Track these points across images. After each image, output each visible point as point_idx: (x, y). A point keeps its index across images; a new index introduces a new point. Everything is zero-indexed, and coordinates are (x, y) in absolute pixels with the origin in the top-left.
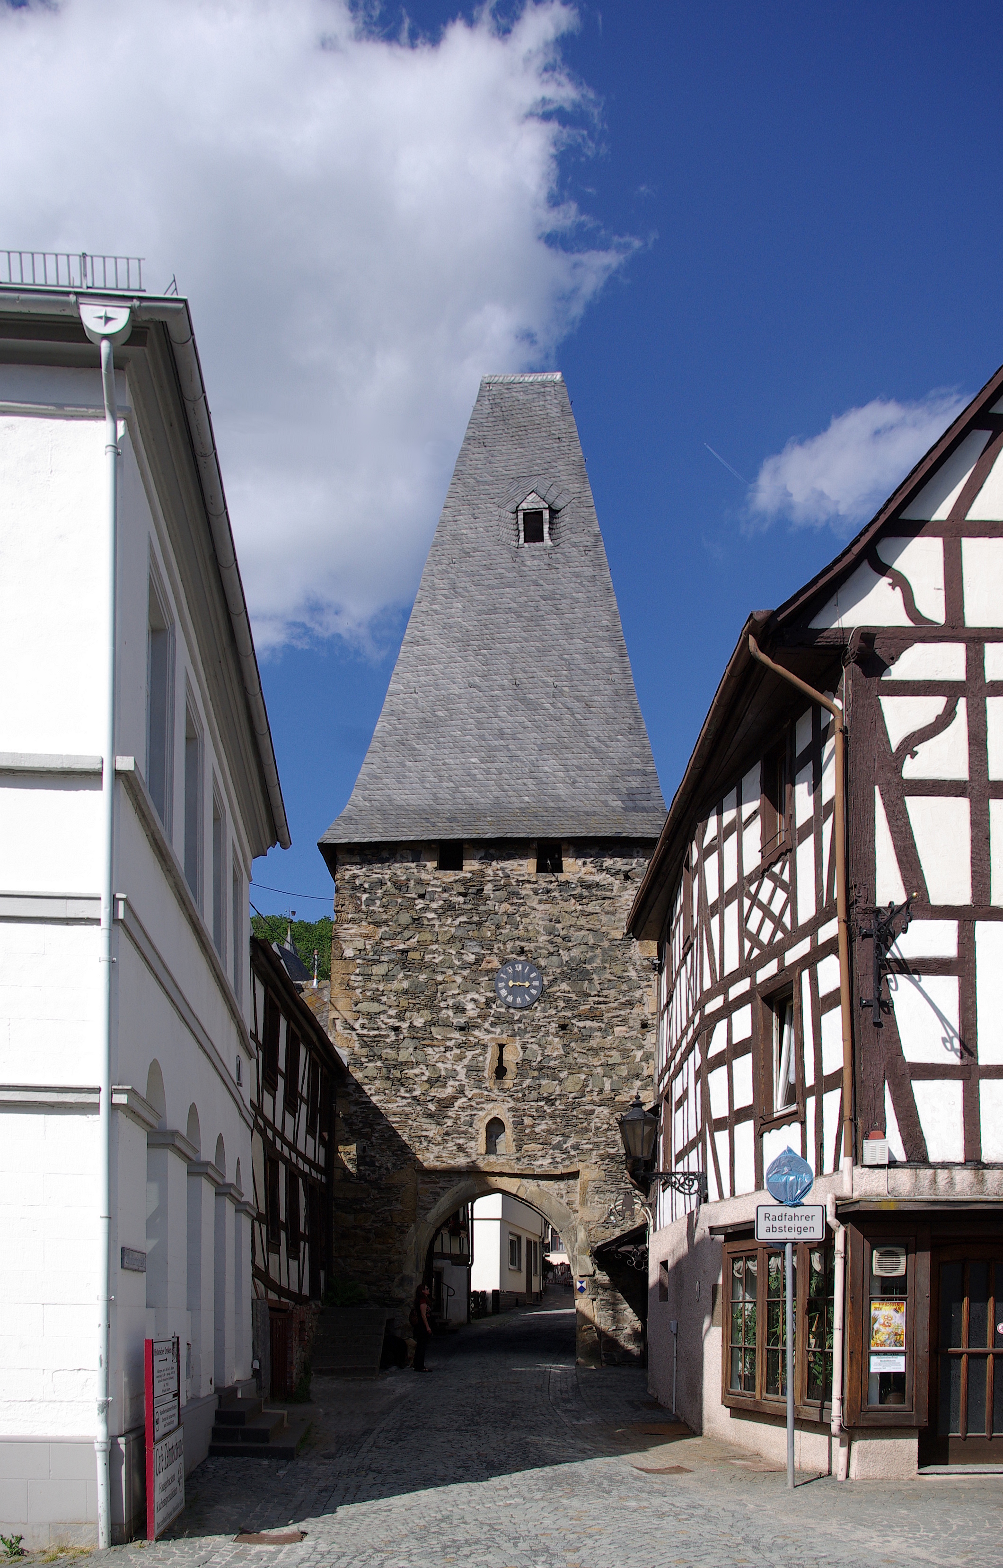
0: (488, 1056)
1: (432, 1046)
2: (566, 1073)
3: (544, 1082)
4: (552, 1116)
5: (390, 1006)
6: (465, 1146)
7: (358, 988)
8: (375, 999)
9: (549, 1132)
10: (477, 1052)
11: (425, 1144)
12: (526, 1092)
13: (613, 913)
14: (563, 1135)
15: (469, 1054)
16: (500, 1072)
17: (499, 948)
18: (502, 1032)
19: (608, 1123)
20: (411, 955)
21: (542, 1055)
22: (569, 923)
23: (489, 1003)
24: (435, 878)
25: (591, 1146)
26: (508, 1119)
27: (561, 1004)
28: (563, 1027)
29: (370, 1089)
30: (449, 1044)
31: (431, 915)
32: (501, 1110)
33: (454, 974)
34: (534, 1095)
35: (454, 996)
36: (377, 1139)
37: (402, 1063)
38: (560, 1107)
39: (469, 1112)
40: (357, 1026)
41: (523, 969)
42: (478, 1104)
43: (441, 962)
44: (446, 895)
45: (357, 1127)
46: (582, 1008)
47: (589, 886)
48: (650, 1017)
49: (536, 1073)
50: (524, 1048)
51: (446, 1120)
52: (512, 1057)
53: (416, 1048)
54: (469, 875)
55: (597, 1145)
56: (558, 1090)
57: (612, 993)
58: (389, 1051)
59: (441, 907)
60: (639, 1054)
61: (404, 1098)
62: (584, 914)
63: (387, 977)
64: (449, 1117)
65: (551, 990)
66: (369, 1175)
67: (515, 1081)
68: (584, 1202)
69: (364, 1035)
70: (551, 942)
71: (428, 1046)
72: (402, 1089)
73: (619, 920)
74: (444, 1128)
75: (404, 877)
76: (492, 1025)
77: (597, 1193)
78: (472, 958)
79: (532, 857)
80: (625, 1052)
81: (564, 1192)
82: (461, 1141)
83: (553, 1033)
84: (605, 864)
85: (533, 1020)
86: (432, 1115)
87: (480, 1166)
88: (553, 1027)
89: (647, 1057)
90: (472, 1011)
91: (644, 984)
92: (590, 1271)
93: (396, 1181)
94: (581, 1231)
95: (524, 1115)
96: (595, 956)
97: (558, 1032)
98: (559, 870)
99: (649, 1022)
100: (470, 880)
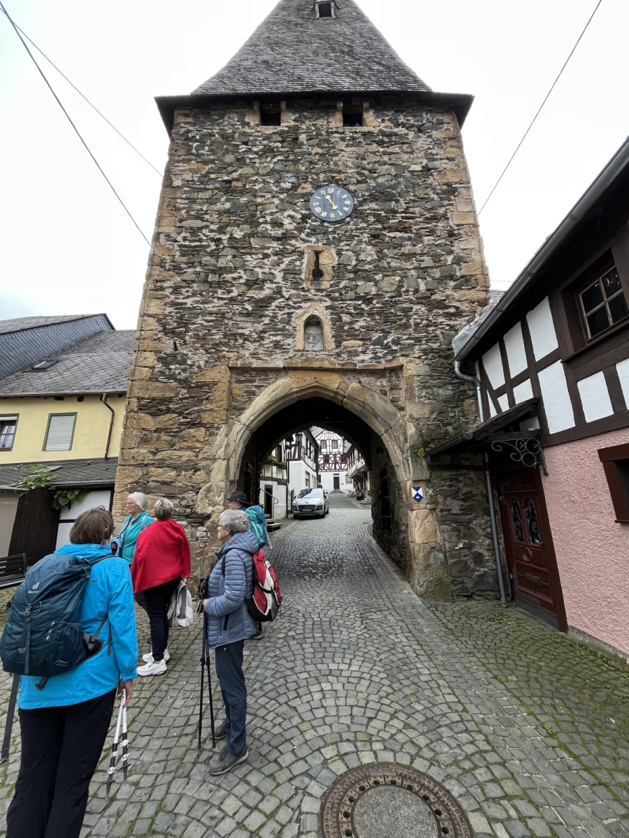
0: (305, 260)
1: (250, 254)
2: (381, 275)
3: (360, 283)
4: (370, 314)
5: (212, 223)
6: (282, 343)
7: (184, 208)
8: (199, 217)
9: (369, 329)
10: (294, 258)
11: (241, 341)
12: (343, 292)
13: (412, 153)
14: (383, 331)
15: (286, 260)
16: (317, 274)
17: (312, 178)
18: (318, 241)
19: (427, 319)
20: (234, 184)
21: (357, 260)
22: (373, 160)
23: (305, 218)
24: (256, 131)
25: (412, 341)
26: (325, 317)
27: (372, 219)
28: (374, 236)
29: (187, 291)
30: (266, 251)
31: (251, 156)
32: (320, 310)
33: (273, 197)
34: (351, 294)
35: (272, 214)
36: (191, 338)
37: (221, 268)
38: (378, 305)
39: (286, 311)
40: (179, 238)
41: (336, 192)
42: (295, 303)
43: (261, 189)
44: (265, 142)
45: (171, 327)
46: (391, 221)
47: (389, 135)
48: (456, 228)
49: (352, 276)
50: (339, 254)
51: (263, 319)
52: (328, 260)
53: (234, 256)
54: (286, 129)
55: (418, 340)
56: (374, 291)
57: (417, 210)
58: (208, 258)
59: (260, 150)
60: (450, 259)
61: (222, 299)
62: (384, 153)
63: (211, 201)
64: (268, 316)
65: (361, 208)
66: (179, 374)
67: (332, 282)
68: (411, 398)
69: (185, 246)
70: (358, 173)
71: (247, 254)
72: (220, 291)
73: (417, 158)
74: (260, 327)
75: (230, 131)
76: (308, 235)
77: (424, 387)
78: (288, 185)
79: (339, 116)
80: (436, 258)
81: (387, 389)
82: (278, 338)
83: (366, 242)
84: (400, 121)
85: (347, 232)
86: (248, 314)
87: (298, 362)
88: (365, 237)
89: (458, 261)
90: (289, 225)
91: (446, 202)
92: (426, 474)
93: (207, 379)
94: (411, 430)
95: (343, 312)
96: (399, 183)
97: (370, 241)
98: (360, 122)
99: (456, 232)
100: (287, 132)
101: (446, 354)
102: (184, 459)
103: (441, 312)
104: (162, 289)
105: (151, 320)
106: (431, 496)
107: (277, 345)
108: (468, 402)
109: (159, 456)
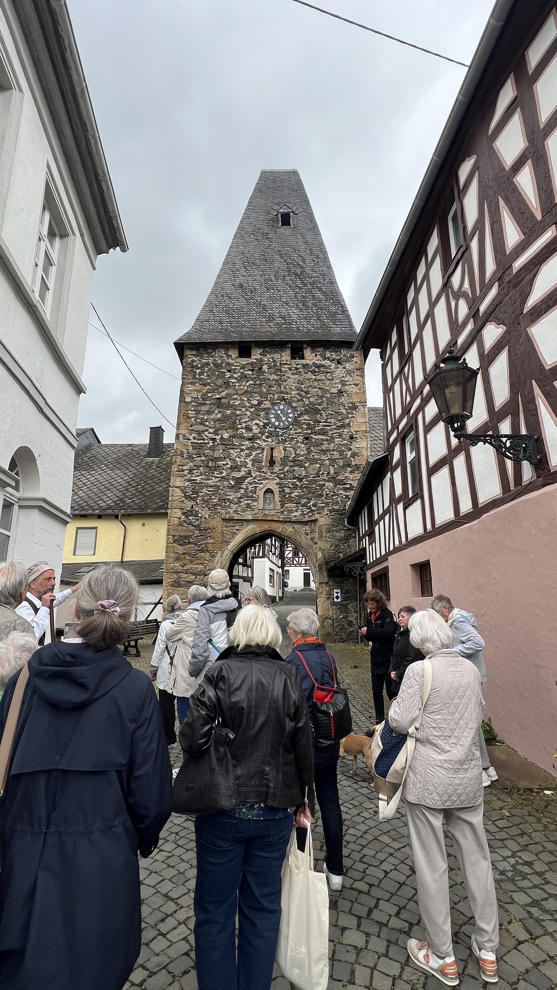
0: (265, 454)
1: (233, 449)
2: (308, 463)
3: (296, 469)
4: (301, 488)
5: (210, 428)
6: (251, 505)
7: (193, 417)
8: (202, 423)
9: (300, 497)
10: (258, 452)
11: (228, 503)
12: (286, 474)
13: (332, 380)
14: (308, 498)
15: (254, 453)
16: (272, 462)
17: (270, 397)
18: (272, 441)
19: (333, 492)
20: (223, 401)
21: (295, 454)
22: (308, 385)
23: (265, 425)
24: (236, 362)
26: (276, 489)
27: (305, 426)
28: (306, 439)
29: (197, 472)
30: (242, 447)
31: (233, 381)
32: (273, 485)
33: (246, 410)
34: (291, 475)
35: (245, 422)
36: (200, 501)
37: (216, 458)
38: (306, 483)
39: (254, 485)
40: (191, 438)
41: (284, 408)
42: (258, 480)
43: (238, 404)
44: (242, 370)
45: (189, 494)
46: (316, 428)
47: (319, 367)
48: (354, 433)
49: (292, 464)
50: (285, 450)
51: (241, 490)
52: (278, 454)
53: (224, 450)
54: (255, 361)
55: (327, 504)
56: (304, 473)
57: (332, 420)
58: (208, 451)
59: (239, 376)
60: (349, 453)
61: (218, 477)
62: (315, 380)
63: (209, 412)
64: (243, 488)
65: (299, 419)
66: (195, 522)
67: (280, 468)
68: (320, 538)
69: (195, 443)
70: (298, 394)
71: (231, 449)
72: (216, 473)
73: (336, 383)
74: (239, 495)
75: (220, 362)
76: (266, 437)
77: (329, 532)
78: (256, 402)
79: (288, 352)
80: (341, 452)
81: (309, 532)
82: (249, 502)
83: (301, 442)
84: (327, 356)
85: (290, 435)
86: (232, 487)
87: (260, 516)
88: (300, 439)
89: (354, 455)
90: (256, 430)
91: (351, 416)
92: (326, 580)
93: (210, 526)
94: (320, 555)
95: (286, 487)
96: (323, 402)
97: (303, 441)
98: (302, 358)
99: (354, 436)
100: (255, 363)
101: (341, 513)
102: (198, 569)
103: (341, 487)
104: (183, 471)
105: (178, 490)
106: (328, 591)
107: (248, 506)
108: (352, 540)
109: (185, 568)
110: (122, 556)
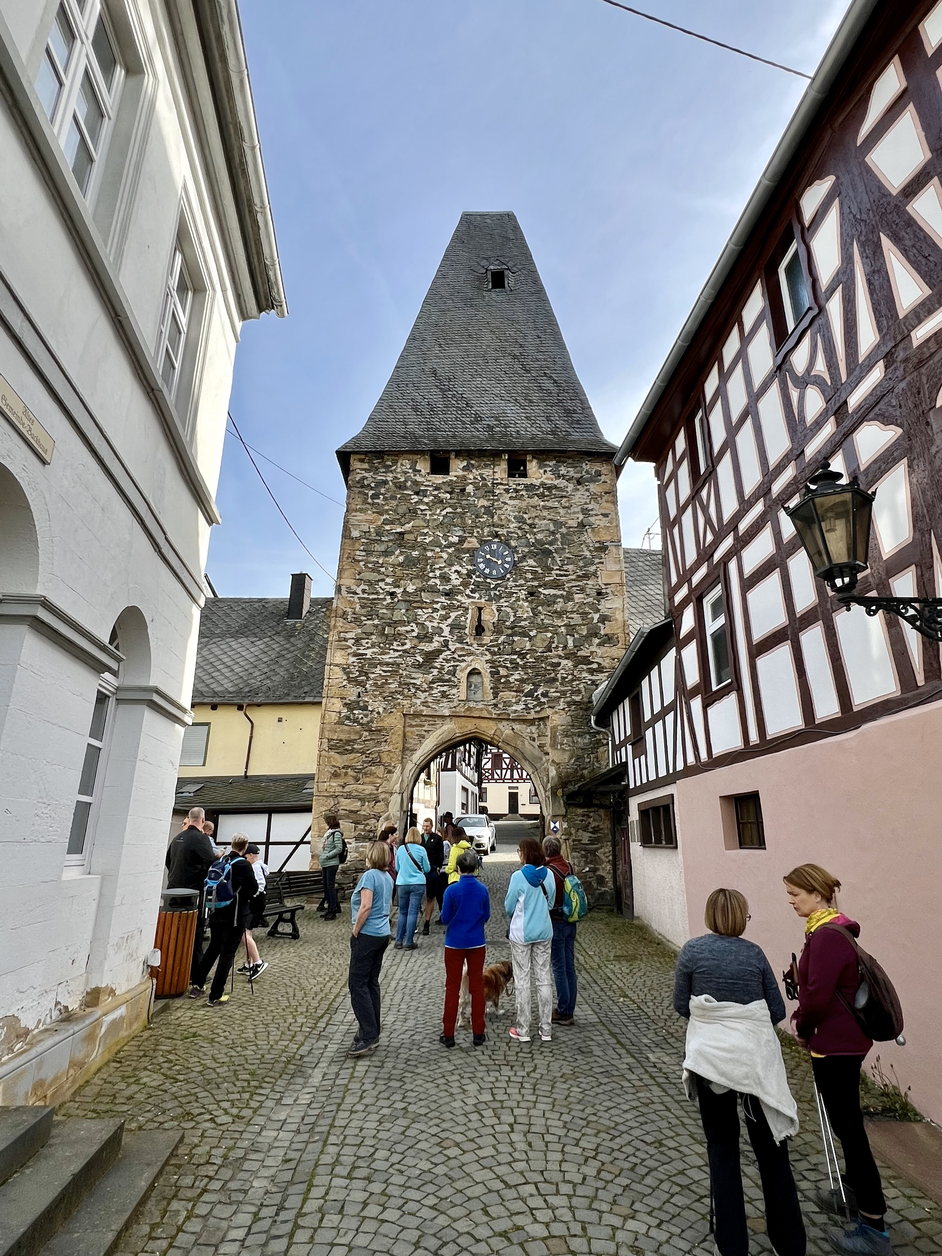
0: (469, 616)
1: (422, 608)
2: (535, 631)
3: (516, 639)
4: (524, 667)
5: (388, 576)
6: (448, 693)
7: (362, 561)
8: (375, 570)
9: (522, 681)
10: (460, 613)
11: (413, 690)
12: (502, 647)
13: (569, 508)
14: (534, 684)
15: (453, 615)
16: (479, 630)
17: (478, 532)
18: (480, 598)
19: (572, 674)
20: (406, 536)
21: (515, 616)
22: (534, 515)
23: (469, 575)
24: (427, 480)
25: (559, 694)
26: (485, 670)
27: (529, 576)
28: (531, 594)
29: (367, 643)
30: (435, 606)
31: (423, 507)
33: (441, 551)
34: (508, 649)
35: (440, 568)
36: (371, 686)
37: (395, 622)
38: (531, 660)
39: (452, 663)
40: (359, 590)
41: (498, 548)
42: (459, 656)
43: (430, 542)
44: (435, 493)
45: (354, 676)
46: (547, 579)
47: (549, 489)
48: (604, 587)
49: (510, 632)
50: (499, 610)
51: (432, 670)
52: (490, 617)
53: (407, 610)
54: (455, 479)
55: (564, 693)
56: (528, 646)
57: (571, 567)
58: (385, 611)
59: (432, 501)
60: (596, 616)
61: (397, 651)
62: (544, 507)
63: (386, 553)
64: (436, 668)
65: (521, 565)
66: (362, 718)
67: (492, 638)
68: (553, 745)
69: (364, 598)
70: (520, 528)
71: (418, 608)
72: (395, 643)
73: (574, 513)
74: (430, 677)
75: (403, 479)
76: (472, 592)
77: (566, 736)
78: (455, 539)
79: (504, 466)
80: (584, 615)
81: (536, 736)
82: (445, 688)
83: (523, 600)
84: (561, 472)
85: (506, 588)
86: (420, 666)
87: (461, 710)
88: (523, 594)
89: (604, 619)
90: (456, 580)
91: (597, 561)
92: (563, 811)
93: (385, 724)
94: (553, 772)
95: (500, 666)
96: (556, 540)
97: (527, 598)
98: (524, 475)
99: (603, 591)
100: (456, 482)
101: (586, 706)
102: (367, 792)
103: (585, 667)
104: (346, 640)
105: (337, 669)
106: (566, 828)
107: (444, 695)
108: (601, 749)
109: (347, 789)
110: (247, 768)
